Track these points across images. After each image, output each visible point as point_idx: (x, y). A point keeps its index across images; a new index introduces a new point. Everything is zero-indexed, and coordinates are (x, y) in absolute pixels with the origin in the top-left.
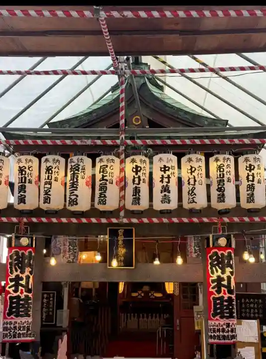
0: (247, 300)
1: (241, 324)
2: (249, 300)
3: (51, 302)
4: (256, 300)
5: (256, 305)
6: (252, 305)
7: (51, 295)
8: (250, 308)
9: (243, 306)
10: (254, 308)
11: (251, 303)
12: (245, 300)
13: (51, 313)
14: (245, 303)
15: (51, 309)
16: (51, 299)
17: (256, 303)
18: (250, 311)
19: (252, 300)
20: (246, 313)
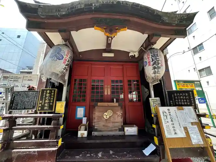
2: (179, 94)
3: (52, 96)
4: (184, 94)
6: (182, 97)
7: (53, 91)
8: (181, 99)
9: (176, 98)
12: (177, 94)
13: (51, 104)
14: (177, 96)
15: (52, 101)
16: (53, 94)
17: (184, 96)
18: (181, 101)
19: (181, 94)
20: (178, 102)
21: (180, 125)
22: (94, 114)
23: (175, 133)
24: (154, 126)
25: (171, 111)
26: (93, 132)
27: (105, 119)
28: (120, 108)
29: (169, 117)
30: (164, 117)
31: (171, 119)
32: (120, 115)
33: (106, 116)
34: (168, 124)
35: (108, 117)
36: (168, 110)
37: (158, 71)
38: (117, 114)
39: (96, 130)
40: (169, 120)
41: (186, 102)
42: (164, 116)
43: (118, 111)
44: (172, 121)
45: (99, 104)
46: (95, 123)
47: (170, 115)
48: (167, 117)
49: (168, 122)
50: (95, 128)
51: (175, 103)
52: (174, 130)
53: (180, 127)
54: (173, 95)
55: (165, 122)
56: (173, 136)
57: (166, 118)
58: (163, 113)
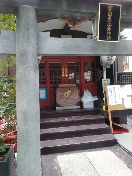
2: (126, 75)
4: (129, 75)
8: (126, 79)
10: (128, 79)
14: (124, 77)
22: (57, 93)
23: (116, 102)
24: (104, 99)
25: (115, 88)
26: (56, 108)
27: (65, 98)
28: (77, 88)
29: (113, 92)
31: (115, 93)
32: (78, 93)
33: (66, 94)
34: (112, 97)
35: (68, 95)
36: (114, 87)
37: (111, 59)
38: (75, 93)
39: (59, 106)
40: (113, 94)
42: (110, 92)
43: (76, 91)
44: (115, 95)
45: (60, 85)
46: (58, 101)
47: (114, 91)
48: (112, 92)
50: (58, 104)
51: (122, 82)
52: (116, 100)
53: (120, 98)
54: (121, 76)
55: (111, 96)
56: (114, 104)
57: (111, 93)
58: (110, 89)
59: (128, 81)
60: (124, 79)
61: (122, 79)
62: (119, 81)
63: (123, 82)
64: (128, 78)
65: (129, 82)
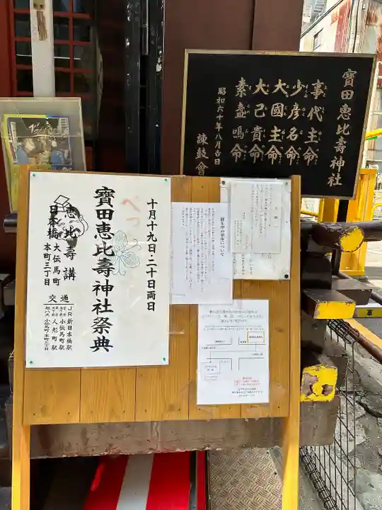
0: (260, 86)
1: (216, 199)
2: (271, 83)
4: (299, 86)
5: (296, 107)
6: (278, 110)
8: (269, 123)
9: (241, 113)
10: (285, 124)
11: (279, 97)
12: (252, 82)
14: (252, 99)
17: (299, 98)
18: (268, 134)
19: (279, 86)
20: (248, 142)
21: (151, 295)
23: (102, 343)
25: (119, 202)
29: (88, 243)
30: (53, 242)
31: (102, 256)
34: (66, 286)
36: (105, 194)
40: (85, 259)
41: (296, 144)
44: (105, 267)
47: (104, 228)
48: (72, 243)
49: (71, 274)
51: (226, 149)
52: (102, 326)
53: (151, 307)
54: (222, 91)
55: (52, 276)
56: (81, 356)
57: (64, 246)
58: (54, 212)
59: (284, 145)
60: (249, 123)
61: (230, 122)
62: (202, 139)
63: (237, 152)
64: (288, 112)
65: (291, 154)
